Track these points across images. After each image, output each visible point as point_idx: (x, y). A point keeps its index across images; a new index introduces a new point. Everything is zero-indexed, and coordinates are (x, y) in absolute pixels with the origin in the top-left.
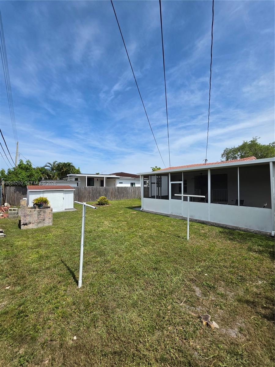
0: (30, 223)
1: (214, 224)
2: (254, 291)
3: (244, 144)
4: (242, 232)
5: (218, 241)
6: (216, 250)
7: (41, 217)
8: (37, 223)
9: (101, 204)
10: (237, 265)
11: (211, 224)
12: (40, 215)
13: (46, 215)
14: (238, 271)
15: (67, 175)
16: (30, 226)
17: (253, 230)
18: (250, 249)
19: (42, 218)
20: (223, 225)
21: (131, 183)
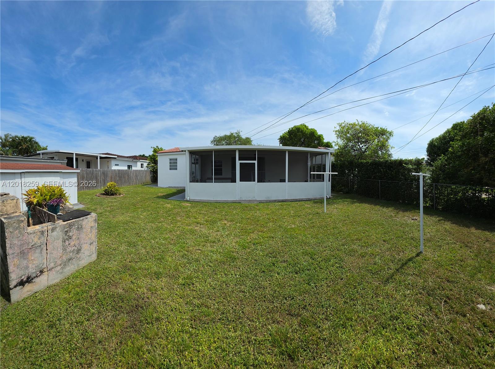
0: (42, 272)
7: (72, 244)
8: (60, 265)
9: (108, 193)
12: (70, 238)
13: (83, 236)
15: (38, 152)
16: (42, 282)
19: (75, 246)
21: (128, 165)
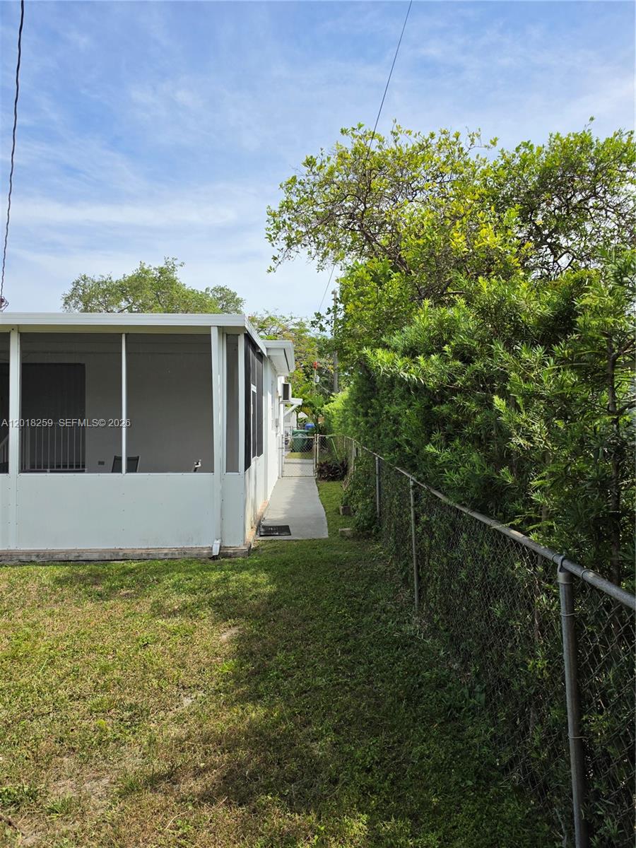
1: (34, 558)
2: (172, 735)
3: (139, 276)
4: (134, 565)
5: (50, 615)
6: (43, 649)
10: (117, 674)
11: (20, 561)
14: (120, 694)
17: (166, 551)
18: (159, 610)
20: (67, 552)
